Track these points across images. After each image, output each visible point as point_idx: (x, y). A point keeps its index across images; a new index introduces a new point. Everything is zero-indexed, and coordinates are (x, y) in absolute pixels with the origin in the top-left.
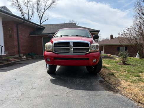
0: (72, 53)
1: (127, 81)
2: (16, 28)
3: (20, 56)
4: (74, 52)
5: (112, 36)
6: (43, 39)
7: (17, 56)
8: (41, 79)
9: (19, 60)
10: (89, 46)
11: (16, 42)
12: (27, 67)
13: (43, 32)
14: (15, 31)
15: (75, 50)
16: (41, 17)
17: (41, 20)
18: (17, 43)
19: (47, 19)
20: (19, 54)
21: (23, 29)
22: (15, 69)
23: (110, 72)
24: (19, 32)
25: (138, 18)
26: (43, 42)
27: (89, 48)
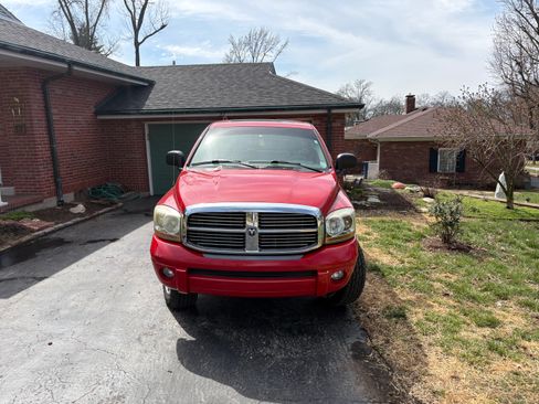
0: (257, 252)
1: (448, 353)
2: (39, 96)
3: (61, 203)
4: (261, 248)
5: (411, 100)
6: (147, 132)
7: (52, 203)
8: (144, 338)
9: (60, 225)
10: (316, 226)
11: (43, 150)
12: (92, 268)
13: (147, 102)
14: (36, 106)
15: (265, 242)
16: (137, 17)
17: (136, 31)
18: (48, 154)
19: (163, 27)
20: (58, 194)
21: (70, 93)
22: (46, 281)
23: (394, 296)
24: (54, 111)
25: (515, 28)
26: (148, 143)
27: (316, 233)
